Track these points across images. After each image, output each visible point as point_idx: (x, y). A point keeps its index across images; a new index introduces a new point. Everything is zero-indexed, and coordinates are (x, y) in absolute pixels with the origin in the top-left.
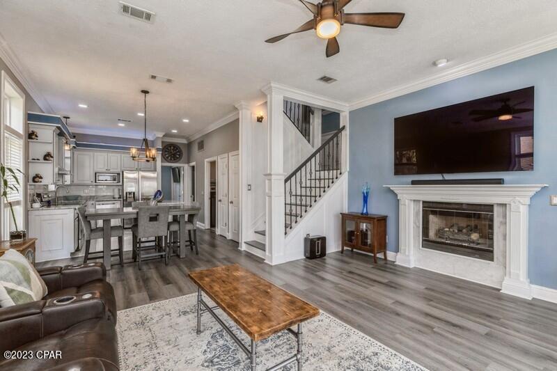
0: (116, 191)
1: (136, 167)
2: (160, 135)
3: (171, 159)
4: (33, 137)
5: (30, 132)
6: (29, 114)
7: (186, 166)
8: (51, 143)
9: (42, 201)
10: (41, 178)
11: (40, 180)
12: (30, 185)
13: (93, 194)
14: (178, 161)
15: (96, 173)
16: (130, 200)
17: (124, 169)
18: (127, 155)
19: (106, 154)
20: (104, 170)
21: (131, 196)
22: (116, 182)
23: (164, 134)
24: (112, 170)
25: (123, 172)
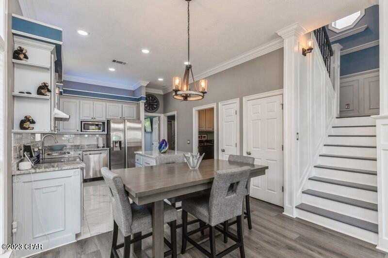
0: (101, 140)
1: (121, 116)
2: (145, 84)
3: (149, 109)
4: (22, 56)
5: (16, 49)
6: (13, 17)
7: (162, 116)
8: (48, 69)
9: (31, 156)
10: (33, 122)
11: (31, 125)
12: (15, 133)
13: (78, 144)
14: (156, 111)
15: (81, 122)
16: (117, 149)
17: (109, 118)
18: (111, 104)
19: (92, 102)
20: (89, 119)
21: (118, 145)
22: (101, 131)
23: (148, 83)
24: (97, 119)
25: (108, 121)
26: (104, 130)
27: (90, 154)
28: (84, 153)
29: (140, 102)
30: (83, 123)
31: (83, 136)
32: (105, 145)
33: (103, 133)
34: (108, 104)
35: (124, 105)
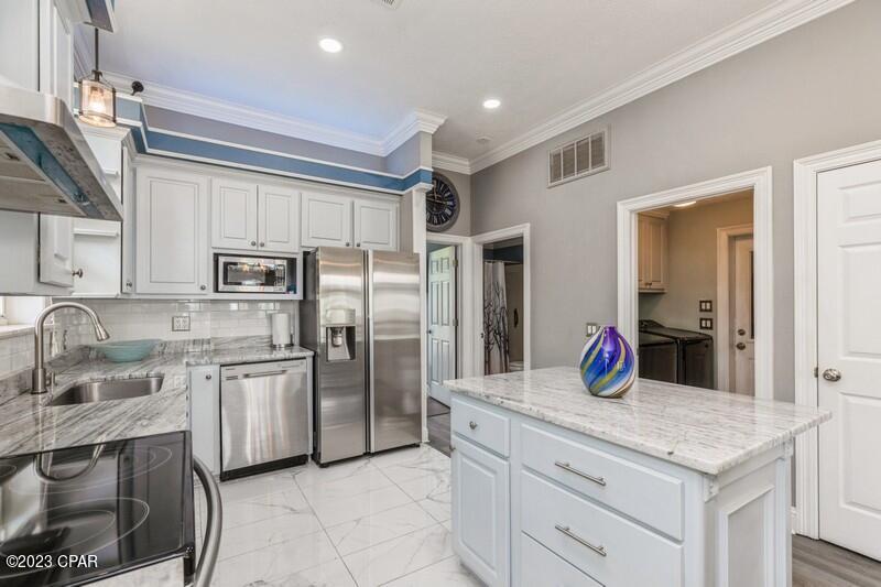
0: (281, 321)
1: (348, 239)
2: (431, 125)
7: (466, 243)
13: (204, 335)
14: (451, 225)
15: (216, 256)
16: (339, 353)
17: (311, 244)
18: (318, 196)
19: (253, 187)
20: (244, 245)
21: (341, 340)
22: (284, 289)
23: (442, 121)
24: (271, 248)
25: (306, 254)
26: (292, 288)
27: (247, 376)
28: (226, 372)
29: (413, 189)
30: (222, 260)
31: (221, 307)
32: (296, 340)
33: (291, 296)
34: (306, 195)
35: (358, 202)
